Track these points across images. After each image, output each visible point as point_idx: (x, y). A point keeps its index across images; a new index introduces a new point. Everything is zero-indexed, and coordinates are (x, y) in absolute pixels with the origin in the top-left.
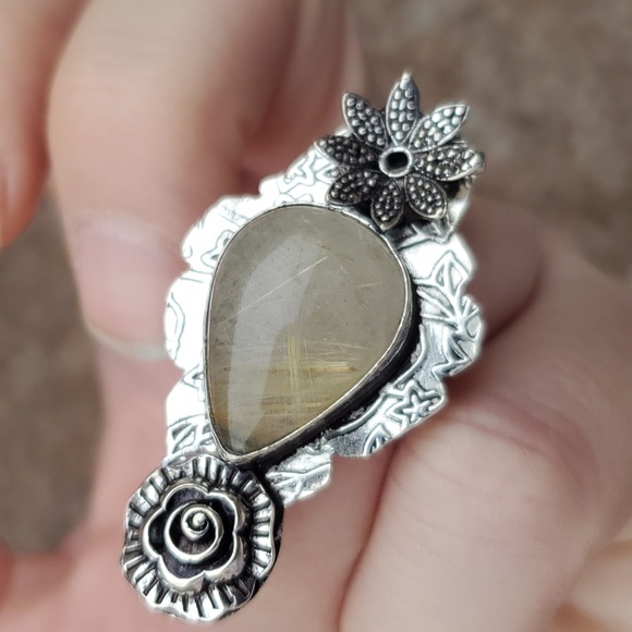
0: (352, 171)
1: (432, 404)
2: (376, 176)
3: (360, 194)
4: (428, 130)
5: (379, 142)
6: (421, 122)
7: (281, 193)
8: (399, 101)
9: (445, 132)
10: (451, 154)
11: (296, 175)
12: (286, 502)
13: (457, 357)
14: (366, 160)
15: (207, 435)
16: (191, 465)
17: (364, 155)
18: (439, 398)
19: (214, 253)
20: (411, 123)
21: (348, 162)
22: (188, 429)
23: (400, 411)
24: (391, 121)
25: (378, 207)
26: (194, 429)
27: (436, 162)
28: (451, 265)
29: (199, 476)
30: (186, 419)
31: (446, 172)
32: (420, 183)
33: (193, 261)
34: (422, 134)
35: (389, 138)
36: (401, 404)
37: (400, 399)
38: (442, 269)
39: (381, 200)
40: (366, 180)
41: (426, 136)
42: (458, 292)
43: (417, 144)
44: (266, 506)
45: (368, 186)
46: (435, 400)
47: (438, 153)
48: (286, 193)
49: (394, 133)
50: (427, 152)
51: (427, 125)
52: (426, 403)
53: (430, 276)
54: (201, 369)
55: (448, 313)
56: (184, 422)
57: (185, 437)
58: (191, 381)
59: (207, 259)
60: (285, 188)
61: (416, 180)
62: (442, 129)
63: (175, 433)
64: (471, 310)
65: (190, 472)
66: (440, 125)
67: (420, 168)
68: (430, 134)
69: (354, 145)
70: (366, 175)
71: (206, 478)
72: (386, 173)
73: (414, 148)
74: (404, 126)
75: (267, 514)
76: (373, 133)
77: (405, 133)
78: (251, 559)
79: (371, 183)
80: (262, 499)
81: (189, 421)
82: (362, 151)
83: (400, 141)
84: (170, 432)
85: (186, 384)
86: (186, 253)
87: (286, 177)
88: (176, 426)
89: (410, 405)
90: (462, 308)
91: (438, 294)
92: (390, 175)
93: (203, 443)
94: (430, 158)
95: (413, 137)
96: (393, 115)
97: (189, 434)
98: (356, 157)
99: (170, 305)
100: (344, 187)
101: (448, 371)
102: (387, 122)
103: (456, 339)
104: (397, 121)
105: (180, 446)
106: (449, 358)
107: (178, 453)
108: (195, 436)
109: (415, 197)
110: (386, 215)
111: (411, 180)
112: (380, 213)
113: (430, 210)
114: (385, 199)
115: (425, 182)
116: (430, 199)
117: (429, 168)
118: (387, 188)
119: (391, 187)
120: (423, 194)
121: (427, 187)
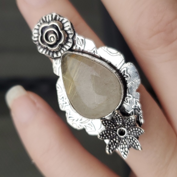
0: (123, 121)
1: (62, 106)
3: (116, 119)
4: (125, 145)
5: (129, 132)
6: (128, 145)
8: (136, 143)
9: (121, 149)
11: (137, 104)
12: (54, 60)
13: (70, 117)
15: (78, 48)
17: (127, 126)
18: (62, 108)
19: (126, 72)
20: (130, 142)
21: (126, 121)
22: (82, 44)
23: (63, 98)
24: (133, 138)
25: (109, 122)
26: (81, 45)
27: (115, 142)
28: (92, 129)
29: (67, 42)
33: (127, 65)
34: (125, 143)
35: (130, 135)
37: (65, 99)
38: (92, 126)
40: (119, 123)
41: (124, 144)
42: (85, 127)
45: (117, 122)
46: (62, 107)
47: (117, 144)
50: (120, 142)
51: (126, 146)
52: (62, 105)
53: (92, 123)
54: (96, 54)
55: (81, 121)
57: (80, 41)
58: (94, 50)
59: (125, 69)
61: (113, 135)
62: (123, 149)
63: (82, 40)
64: (79, 127)
66: (124, 149)
67: (116, 137)
70: (121, 123)
71: (65, 44)
72: (120, 128)
73: (123, 139)
74: (129, 140)
75: (51, 55)
76: (132, 132)
77: (128, 139)
78: (42, 47)
80: (55, 56)
81: (84, 45)
82: (129, 126)
83: (127, 136)
84: (83, 39)
85: (94, 48)
88: (84, 41)
89: (63, 101)
90: (80, 126)
91: (86, 122)
93: (76, 46)
94: (117, 141)
95: (126, 140)
96: (134, 139)
97: (81, 44)
98: (127, 124)
99: (117, 53)
100: (118, 116)
101: (67, 114)
102: (133, 137)
103: (74, 120)
104: (132, 140)
105: (78, 40)
106: (70, 116)
107: (77, 39)
108: (79, 45)
109: (108, 132)
110: (105, 123)
111: (114, 133)
112: (106, 121)
113: (101, 134)
114: (111, 125)
115: (111, 136)
116: (105, 135)
117: (115, 140)
118: (115, 126)
119: (115, 128)
120: (107, 134)
121: (109, 136)
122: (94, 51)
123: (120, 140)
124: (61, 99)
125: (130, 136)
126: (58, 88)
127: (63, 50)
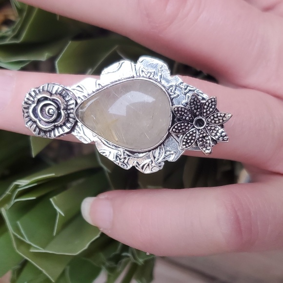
0: (189, 110)
2: (191, 119)
3: (181, 117)
4: (215, 130)
5: (205, 114)
6: (217, 126)
7: (176, 84)
8: (221, 116)
10: (208, 142)
11: (185, 86)
12: (73, 133)
14: (196, 113)
15: (83, 98)
16: (70, 98)
18: (127, 167)
19: (144, 70)
20: (215, 123)
21: (191, 108)
22: (81, 90)
23: (117, 157)
24: (213, 115)
25: (179, 125)
26: (82, 92)
28: (173, 154)
29: (67, 103)
30: (84, 88)
31: (201, 143)
33: (138, 64)
35: (208, 117)
37: (121, 156)
38: (170, 151)
39: (182, 124)
40: (188, 116)
42: (165, 160)
43: (209, 128)
44: (68, 128)
45: (186, 118)
49: (210, 118)
50: (207, 132)
54: (103, 85)
55: (156, 159)
58: (97, 84)
59: (141, 69)
63: (79, 86)
64: (160, 166)
65: (67, 99)
68: (214, 131)
70: (190, 115)
71: (67, 105)
72: (194, 121)
73: (207, 127)
74: (213, 121)
76: (207, 111)
77: (211, 122)
78: (50, 131)
83: (208, 121)
84: (78, 84)
85: (96, 82)
86: (141, 59)
88: (81, 86)
90: (160, 163)
92: (194, 123)
93: (79, 98)
94: (205, 135)
96: (215, 116)
98: (195, 109)
99: (119, 63)
100: (180, 111)
101: (137, 166)
103: (148, 165)
104: (214, 117)
105: (75, 90)
106: (141, 166)
107: (72, 91)
108: (80, 94)
109: (188, 135)
110: (176, 129)
111: (194, 131)
112: (176, 127)
113: (184, 143)
114: (183, 126)
115: (195, 136)
116: (188, 141)
117: (201, 136)
118: (188, 124)
119: (189, 125)
120: (190, 138)
121: (193, 138)
122: (99, 84)
123: (206, 131)
124: (117, 160)
126: (104, 153)
127: (70, 113)
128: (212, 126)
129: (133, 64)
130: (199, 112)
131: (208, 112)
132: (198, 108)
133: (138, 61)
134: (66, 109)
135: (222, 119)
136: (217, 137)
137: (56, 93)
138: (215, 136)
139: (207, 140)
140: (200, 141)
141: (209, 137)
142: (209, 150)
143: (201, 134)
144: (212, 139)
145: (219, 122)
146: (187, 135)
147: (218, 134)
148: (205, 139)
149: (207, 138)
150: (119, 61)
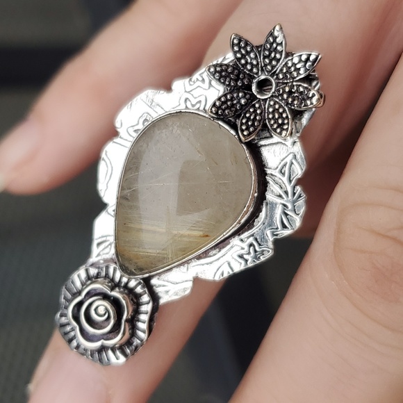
0: (231, 92)
2: (248, 96)
3: (234, 109)
4: (289, 68)
5: (255, 70)
6: (285, 60)
7: (186, 91)
8: (271, 45)
9: (300, 72)
10: (301, 89)
11: (197, 79)
12: (162, 301)
13: (284, 226)
14: (243, 83)
16: (104, 269)
17: (242, 79)
19: (136, 128)
20: (278, 61)
21: (229, 85)
22: (107, 244)
23: (241, 257)
24: (264, 57)
25: (244, 121)
26: (110, 244)
28: (292, 163)
29: (108, 278)
30: (106, 236)
31: (296, 102)
32: (277, 106)
33: (122, 131)
34: (284, 70)
35: (262, 67)
36: (243, 252)
37: (243, 249)
38: (285, 165)
39: (248, 115)
40: (239, 99)
41: (287, 72)
42: (294, 182)
43: (281, 76)
44: (147, 303)
45: (241, 104)
46: (265, 253)
47: (293, 86)
48: (189, 92)
50: (286, 83)
51: (289, 64)
53: (277, 168)
55: (284, 196)
56: (104, 239)
57: (103, 249)
59: (131, 131)
60: (189, 88)
61: (275, 103)
62: (299, 69)
63: (99, 244)
64: (300, 196)
65: (103, 274)
67: (280, 95)
68: (290, 71)
69: (236, 72)
70: (240, 95)
71: (112, 280)
72: (255, 94)
73: (278, 78)
74: (274, 63)
75: (147, 308)
76: (251, 64)
77: (273, 67)
78: (133, 334)
79: (243, 101)
80: (146, 298)
82: (241, 76)
83: (269, 72)
84: (96, 243)
85: (109, 214)
86: (118, 124)
87: (190, 80)
88: (100, 240)
89: (249, 253)
90: (294, 194)
91: (279, 182)
92: (258, 96)
94: (287, 89)
95: (278, 71)
96: (266, 53)
97: (107, 247)
98: (235, 81)
99: (103, 159)
101: (276, 235)
102: (262, 57)
103: (286, 215)
104: (268, 57)
105: (101, 253)
107: (99, 258)
108: (110, 249)
109: (271, 116)
110: (247, 129)
111: (272, 103)
112: (244, 127)
113: (278, 130)
114: (251, 115)
115: (281, 106)
116: (280, 121)
117: (285, 96)
118: (254, 106)
119: (257, 105)
120: (277, 116)
121: (281, 110)
123: (283, 83)
125: (266, 65)
126: (222, 274)
127: (127, 283)
128: (281, 70)
129: (117, 140)
130: (244, 78)
131: (255, 62)
132: (238, 76)
133: (118, 130)
134: (115, 285)
135: (278, 44)
136: (302, 71)
137: (83, 284)
138: (299, 74)
139: (297, 90)
140: (292, 102)
141: (294, 83)
142: (314, 95)
143: (282, 95)
144: (301, 80)
145: (281, 53)
146: (269, 119)
147: (298, 66)
148: (294, 93)
149: (295, 88)
150: (100, 158)
